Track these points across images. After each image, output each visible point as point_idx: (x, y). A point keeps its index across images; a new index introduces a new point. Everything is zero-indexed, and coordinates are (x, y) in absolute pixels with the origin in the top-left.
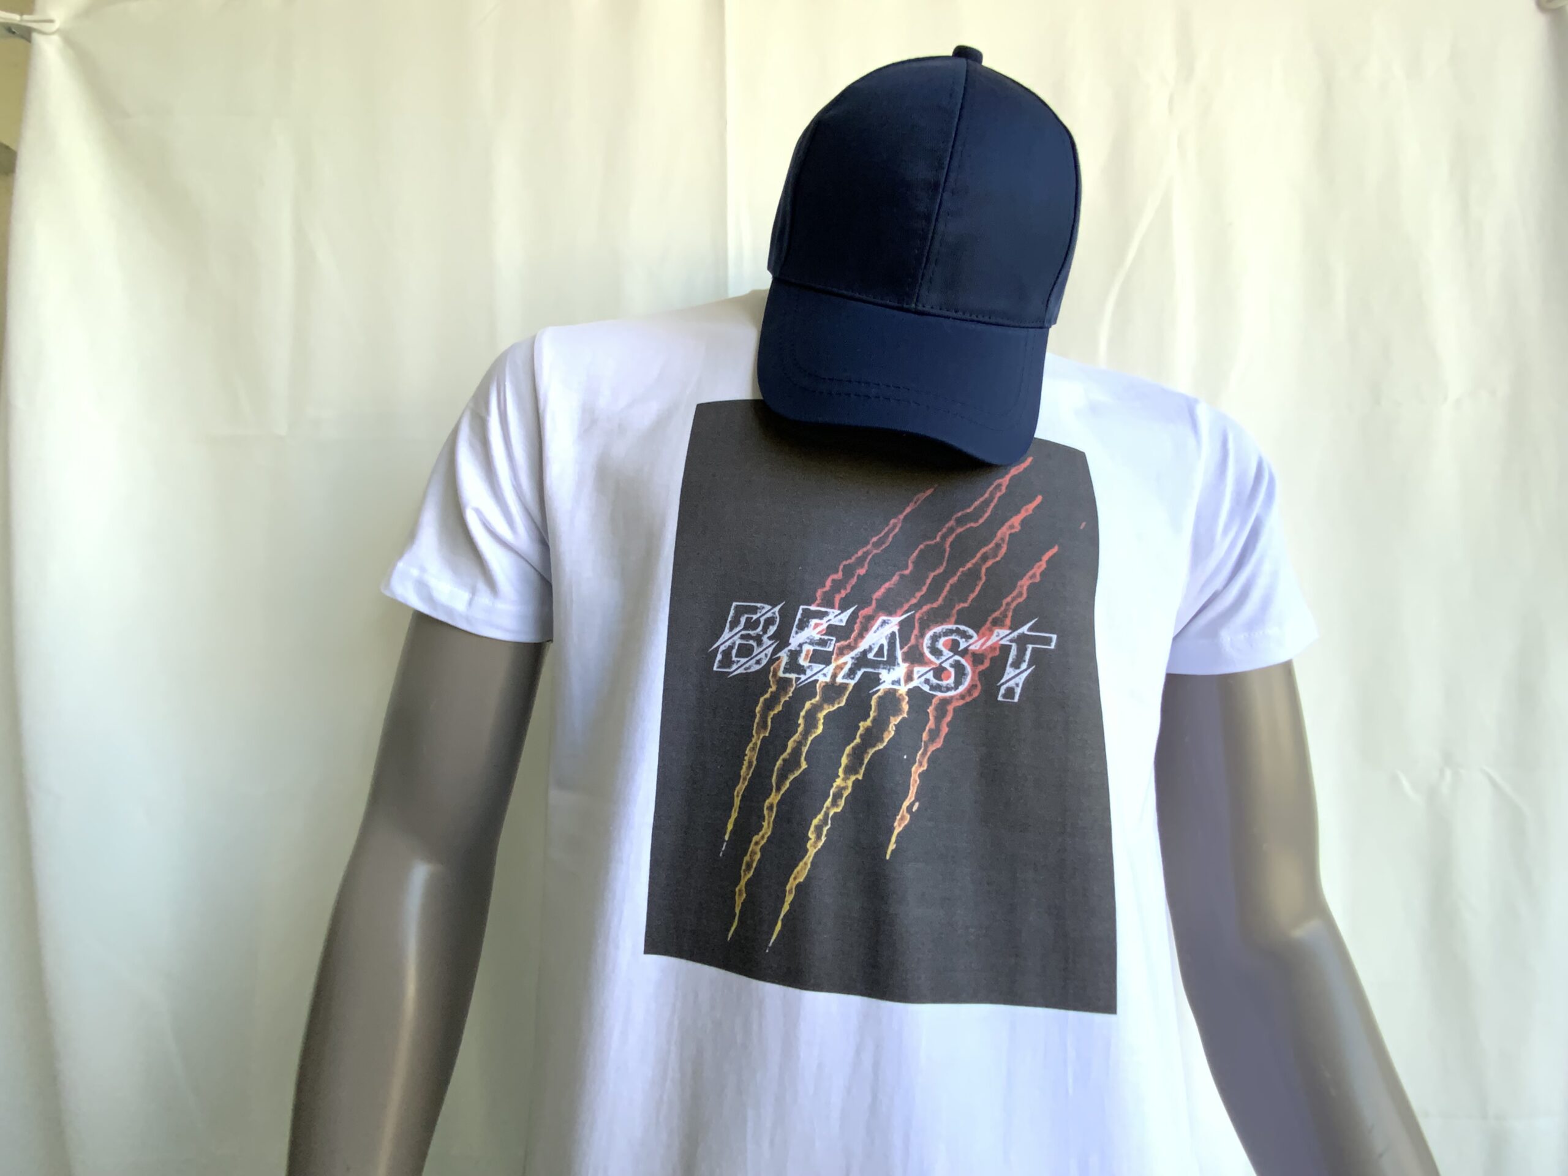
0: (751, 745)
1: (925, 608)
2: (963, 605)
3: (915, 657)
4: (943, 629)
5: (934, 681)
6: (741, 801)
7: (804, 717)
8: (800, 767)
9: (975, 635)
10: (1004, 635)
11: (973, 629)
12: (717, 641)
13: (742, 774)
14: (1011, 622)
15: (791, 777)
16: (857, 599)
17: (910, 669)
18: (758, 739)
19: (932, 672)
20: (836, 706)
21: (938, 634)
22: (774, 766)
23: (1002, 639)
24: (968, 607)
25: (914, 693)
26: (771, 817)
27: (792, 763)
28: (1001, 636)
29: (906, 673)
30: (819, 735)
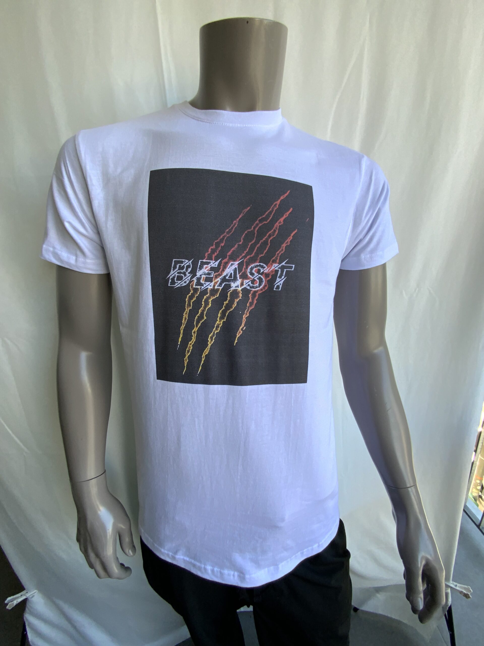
0: (185, 312)
1: (248, 257)
2: (262, 255)
3: (244, 277)
4: (254, 265)
5: (252, 285)
6: (183, 331)
7: (204, 302)
8: (204, 319)
9: (266, 267)
10: (276, 266)
11: (265, 264)
12: (169, 275)
13: (183, 322)
14: (279, 261)
15: (201, 322)
16: (221, 255)
17: (243, 281)
18: (188, 310)
19: (250, 282)
20: (215, 297)
21: (253, 267)
22: (195, 319)
23: (276, 267)
24: (264, 256)
25: (244, 290)
26: (195, 335)
27: (201, 317)
28: (275, 266)
29: (241, 283)
30: (210, 307)
